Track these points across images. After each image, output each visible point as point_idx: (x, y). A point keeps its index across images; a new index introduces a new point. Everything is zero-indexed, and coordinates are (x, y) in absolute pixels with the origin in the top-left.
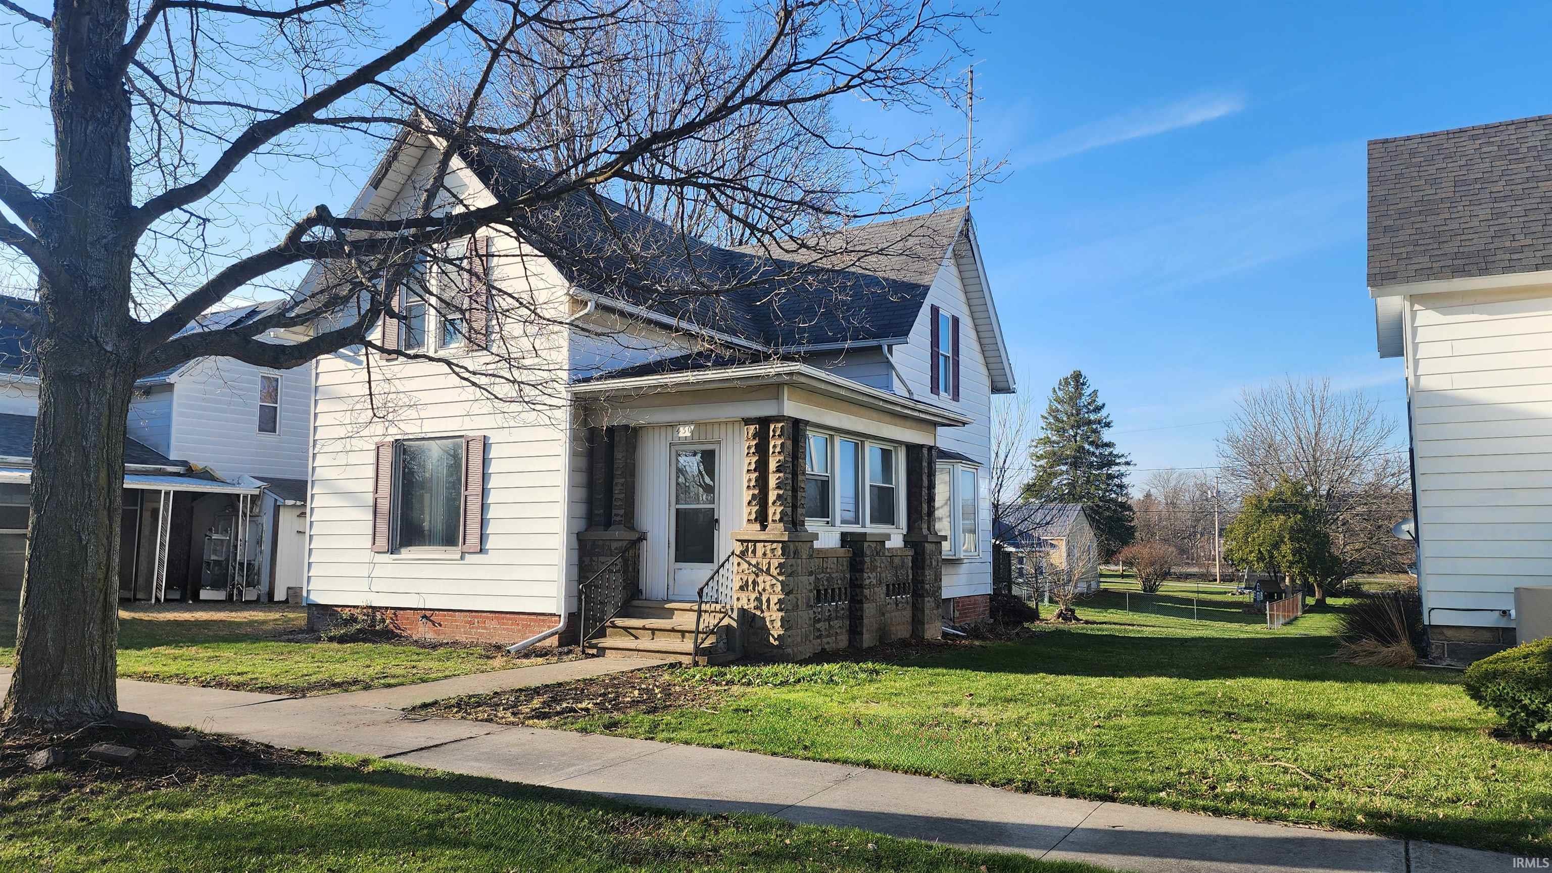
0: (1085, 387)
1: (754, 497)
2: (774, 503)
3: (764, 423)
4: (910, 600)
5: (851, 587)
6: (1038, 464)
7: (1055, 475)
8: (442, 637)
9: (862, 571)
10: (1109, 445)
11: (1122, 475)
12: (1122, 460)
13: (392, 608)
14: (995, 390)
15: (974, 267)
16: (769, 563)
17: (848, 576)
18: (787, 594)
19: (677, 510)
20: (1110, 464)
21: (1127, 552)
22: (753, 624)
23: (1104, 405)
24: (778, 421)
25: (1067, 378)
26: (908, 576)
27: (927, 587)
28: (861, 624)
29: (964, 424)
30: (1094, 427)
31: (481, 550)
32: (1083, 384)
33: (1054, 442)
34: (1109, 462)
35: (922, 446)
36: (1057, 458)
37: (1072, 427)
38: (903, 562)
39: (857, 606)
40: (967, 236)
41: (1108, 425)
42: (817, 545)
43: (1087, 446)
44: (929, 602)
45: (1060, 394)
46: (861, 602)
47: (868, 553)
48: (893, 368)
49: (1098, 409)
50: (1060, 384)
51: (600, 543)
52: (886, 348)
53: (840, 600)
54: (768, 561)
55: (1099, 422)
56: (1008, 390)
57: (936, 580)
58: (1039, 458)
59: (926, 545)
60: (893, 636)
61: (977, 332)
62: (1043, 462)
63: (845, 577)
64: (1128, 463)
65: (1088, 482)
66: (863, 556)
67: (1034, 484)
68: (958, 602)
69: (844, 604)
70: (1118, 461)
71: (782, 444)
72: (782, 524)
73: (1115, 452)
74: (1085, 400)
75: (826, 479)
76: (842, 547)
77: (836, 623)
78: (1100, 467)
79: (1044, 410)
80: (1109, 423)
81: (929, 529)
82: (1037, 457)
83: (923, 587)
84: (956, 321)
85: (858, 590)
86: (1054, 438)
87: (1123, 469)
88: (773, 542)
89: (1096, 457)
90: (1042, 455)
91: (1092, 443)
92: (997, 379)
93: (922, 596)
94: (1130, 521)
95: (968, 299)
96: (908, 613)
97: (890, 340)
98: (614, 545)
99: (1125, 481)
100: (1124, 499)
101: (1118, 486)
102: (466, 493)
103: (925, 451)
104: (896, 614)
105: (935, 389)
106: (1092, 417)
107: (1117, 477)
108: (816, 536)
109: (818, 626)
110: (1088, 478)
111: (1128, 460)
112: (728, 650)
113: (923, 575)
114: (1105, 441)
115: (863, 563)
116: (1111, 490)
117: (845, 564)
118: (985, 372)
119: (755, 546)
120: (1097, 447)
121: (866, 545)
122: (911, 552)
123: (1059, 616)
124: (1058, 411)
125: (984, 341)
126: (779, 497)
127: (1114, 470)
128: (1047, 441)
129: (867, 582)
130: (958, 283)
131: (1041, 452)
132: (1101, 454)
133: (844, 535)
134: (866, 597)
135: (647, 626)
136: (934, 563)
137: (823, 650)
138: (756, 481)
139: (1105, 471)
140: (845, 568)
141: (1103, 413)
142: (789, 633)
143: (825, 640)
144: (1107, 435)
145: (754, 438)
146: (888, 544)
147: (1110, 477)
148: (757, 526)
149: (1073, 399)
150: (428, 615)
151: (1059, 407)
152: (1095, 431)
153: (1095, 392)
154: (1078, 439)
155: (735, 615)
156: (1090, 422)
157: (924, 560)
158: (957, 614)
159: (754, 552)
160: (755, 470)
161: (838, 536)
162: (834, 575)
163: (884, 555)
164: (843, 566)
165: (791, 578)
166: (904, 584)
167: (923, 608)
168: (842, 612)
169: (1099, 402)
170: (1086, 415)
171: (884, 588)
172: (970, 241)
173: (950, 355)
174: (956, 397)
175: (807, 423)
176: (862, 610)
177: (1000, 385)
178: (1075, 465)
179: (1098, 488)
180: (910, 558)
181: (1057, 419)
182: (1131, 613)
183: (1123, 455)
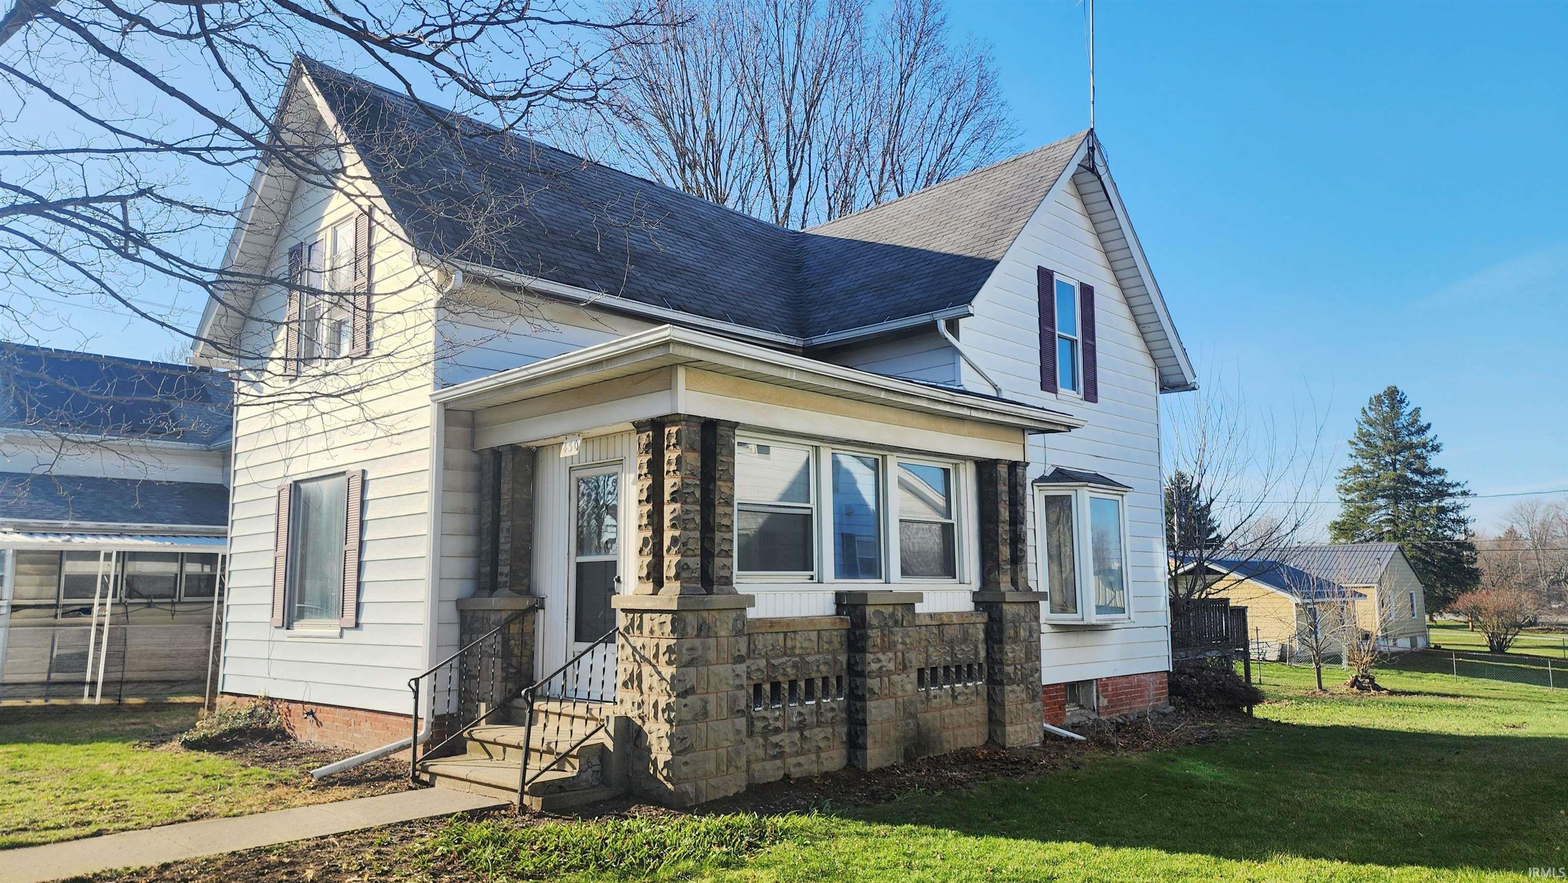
0: (1404, 405)
1: (645, 541)
2: (669, 550)
3: (657, 425)
4: (984, 691)
5: (849, 673)
6: (1348, 498)
7: (1371, 510)
8: (325, 741)
9: (863, 650)
10: (1440, 472)
11: (1459, 507)
12: (1458, 489)
13: (287, 700)
14: (1166, 386)
15: (1110, 215)
16: (657, 645)
17: (843, 658)
18: (682, 695)
19: (578, 564)
20: (1442, 495)
21: (1466, 600)
22: (638, 743)
23: (1429, 425)
24: (673, 423)
25: (1380, 396)
26: (977, 653)
27: (1010, 669)
28: (864, 733)
29: (1070, 428)
30: (1419, 451)
31: (357, 625)
32: (1402, 401)
33: (1367, 471)
34: (1441, 492)
35: (996, 462)
36: (1371, 491)
37: (1389, 453)
38: (966, 632)
39: (858, 705)
40: (1093, 170)
41: (1436, 448)
42: (752, 613)
43: (1410, 475)
44: (1013, 695)
45: (1372, 414)
46: (862, 698)
47: (875, 622)
48: (960, 353)
49: (1422, 430)
50: (1371, 403)
51: (480, 614)
52: (942, 325)
53: (826, 694)
54: (655, 641)
55: (1424, 446)
56: (1184, 386)
57: (1028, 658)
58: (1348, 491)
59: (1005, 607)
60: (946, 746)
61: (1131, 307)
62: (1353, 496)
63: (835, 661)
64: (1464, 493)
65: (1413, 517)
66: (864, 627)
67: (1344, 523)
68: (1107, 685)
69: (834, 703)
70: (1451, 491)
71: (679, 459)
72: (678, 584)
73: (1447, 481)
74: (1404, 420)
75: (808, 512)
76: (838, 613)
77: (817, 734)
78: (1429, 500)
79: (1351, 432)
80: (1437, 446)
81: (1014, 582)
82: (1346, 490)
83: (1001, 671)
84: (1087, 292)
85: (859, 681)
86: (1366, 467)
87: (1459, 500)
88: (662, 612)
89: (1423, 487)
90: (1351, 487)
91: (1416, 471)
92: (1167, 371)
93: (1001, 683)
94: (1472, 563)
95: (1110, 262)
96: (979, 709)
97: (951, 313)
98: (494, 617)
99: (1462, 514)
100: (1462, 537)
101: (1453, 521)
102: (345, 548)
103: (1003, 470)
104: (954, 711)
105: (1048, 383)
106: (1415, 439)
107: (1452, 511)
108: (750, 600)
109: (775, 739)
110: (1414, 512)
111: (1466, 489)
112: (602, 783)
113: (1001, 650)
114: (1433, 468)
115: (865, 638)
116: (1446, 526)
117: (836, 640)
118: (1148, 361)
119: (641, 617)
120: (1423, 475)
121: (870, 611)
122: (983, 618)
123: (1353, 685)
124: (1370, 435)
125: (1142, 319)
126: (674, 540)
127: (1447, 502)
128: (1358, 470)
129: (874, 666)
130: (1091, 240)
131: (1350, 484)
132: (1429, 483)
133: (839, 595)
134: (872, 691)
135: (498, 740)
136: (1023, 634)
137: (787, 776)
138: (648, 517)
139: (1435, 503)
140: (836, 645)
141: (1429, 435)
142: (683, 759)
143: (792, 761)
144: (1434, 461)
145: (647, 452)
146: (919, 608)
147: (1442, 510)
148: (649, 587)
149: (1389, 421)
150: (312, 710)
151: (1371, 430)
152: (1418, 457)
153: (1417, 411)
154: (1398, 466)
155: (611, 728)
156: (1411, 447)
157: (1001, 631)
158: (1104, 702)
159: (640, 627)
160: (648, 501)
161: (831, 598)
162: (810, 659)
163: (912, 624)
164: (830, 642)
165: (692, 670)
166: (970, 666)
167: (1003, 701)
168: (830, 715)
169: (1423, 422)
170: (1407, 439)
171: (914, 676)
172: (1099, 178)
173: (1079, 337)
174: (1091, 394)
175: (735, 425)
176: (864, 710)
177: (1174, 380)
178: (1396, 498)
179: (1426, 524)
180: (981, 627)
181: (1368, 443)
182: (1462, 678)
183: (1458, 484)
